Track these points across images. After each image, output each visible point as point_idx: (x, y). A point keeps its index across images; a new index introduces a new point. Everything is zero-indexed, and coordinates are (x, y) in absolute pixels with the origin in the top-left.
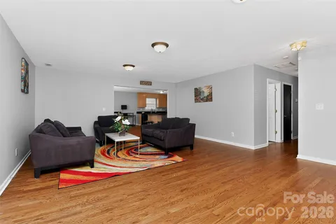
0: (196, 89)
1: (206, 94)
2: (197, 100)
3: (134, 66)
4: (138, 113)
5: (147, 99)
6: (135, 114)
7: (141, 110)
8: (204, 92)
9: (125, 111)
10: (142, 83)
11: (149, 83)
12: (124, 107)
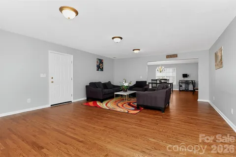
11: (175, 56)
12: (185, 76)
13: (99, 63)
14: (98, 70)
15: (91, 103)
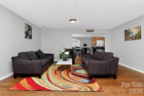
0: (126, 31)
1: (134, 34)
2: (126, 39)
3: (76, 20)
4: (92, 47)
5: (97, 41)
6: (91, 48)
7: (94, 46)
8: (132, 32)
9: (85, 47)
10: (88, 31)
11: (92, 31)
12: (85, 45)
13: (27, 30)
14: (26, 37)
15: (24, 82)
